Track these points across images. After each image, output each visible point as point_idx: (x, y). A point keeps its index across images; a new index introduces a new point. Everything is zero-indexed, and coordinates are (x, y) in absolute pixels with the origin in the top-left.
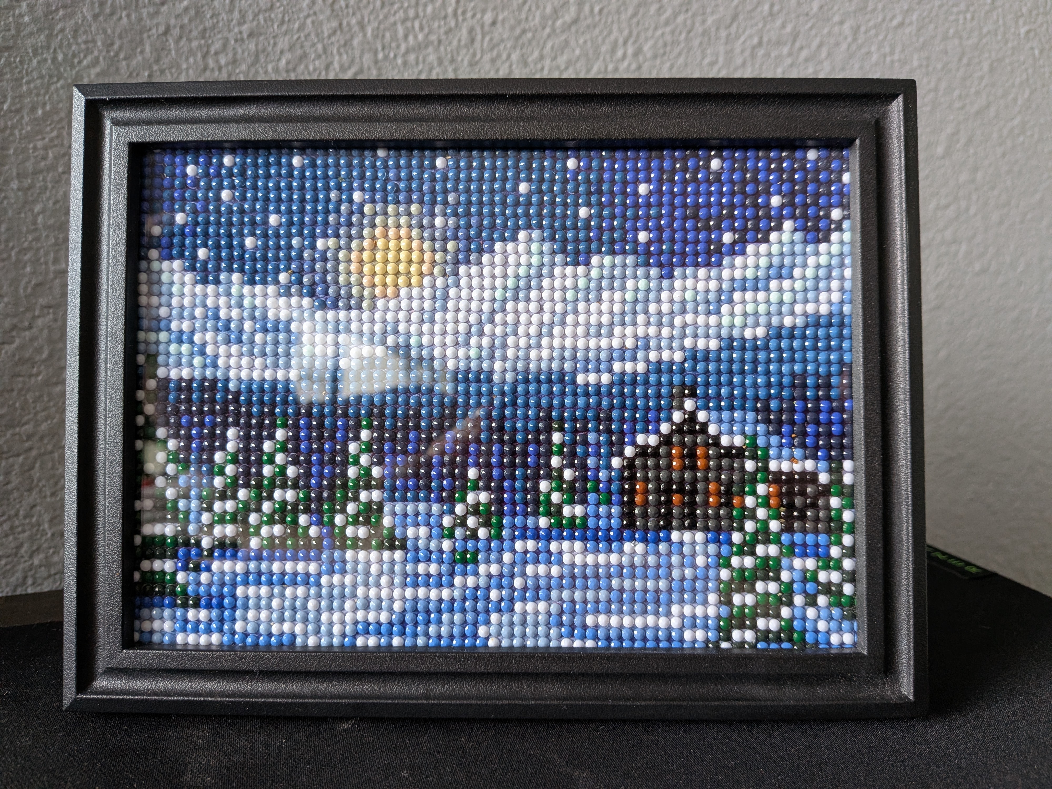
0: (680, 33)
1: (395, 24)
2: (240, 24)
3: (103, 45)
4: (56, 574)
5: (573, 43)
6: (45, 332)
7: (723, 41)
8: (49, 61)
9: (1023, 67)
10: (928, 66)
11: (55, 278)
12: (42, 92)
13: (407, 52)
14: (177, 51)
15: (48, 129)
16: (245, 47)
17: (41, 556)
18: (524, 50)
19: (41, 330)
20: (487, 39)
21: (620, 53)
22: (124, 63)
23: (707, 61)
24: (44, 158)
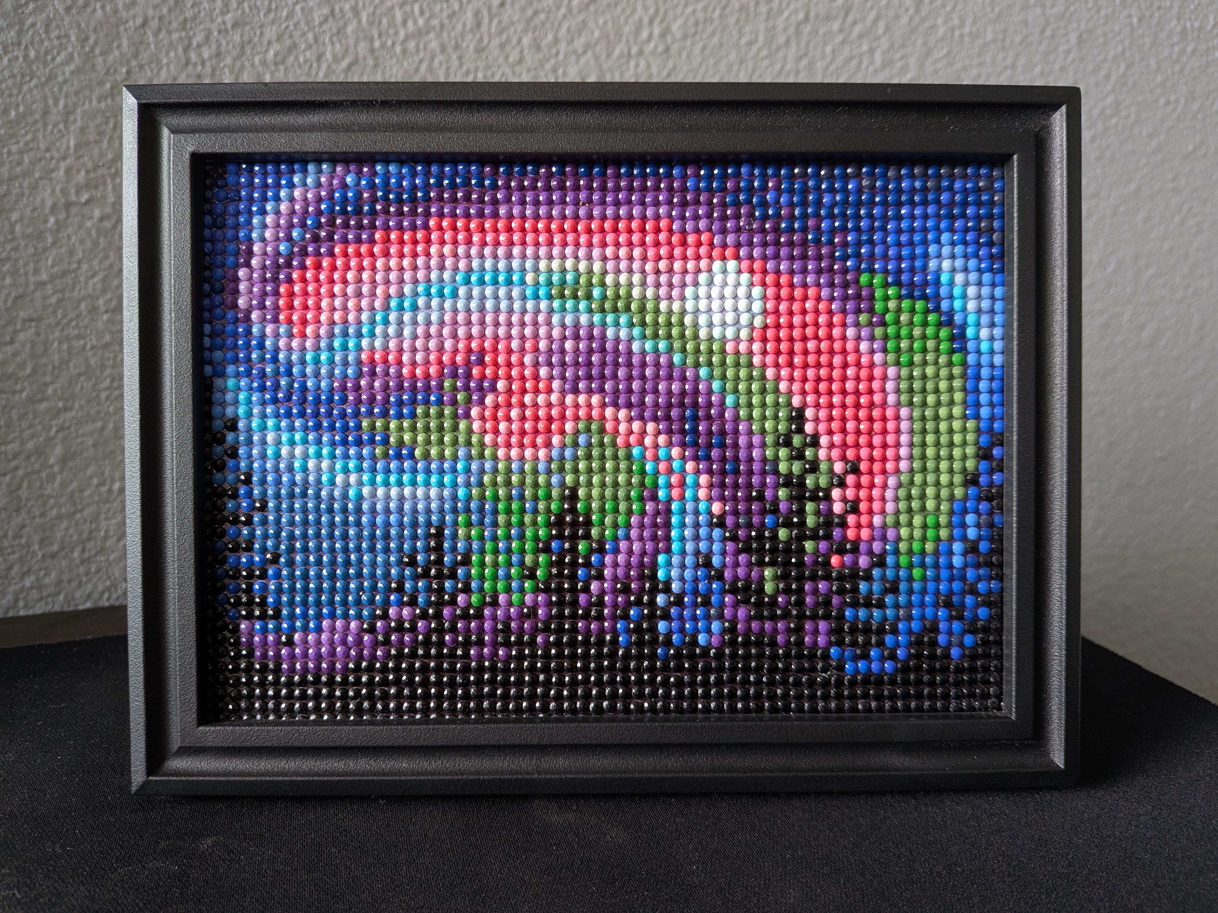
0: (714, 10)
1: (392, 8)
2: (223, 13)
3: (77, 40)
4: (48, 596)
5: (591, 24)
6: (28, 347)
7: (763, 17)
8: (21, 59)
9: (1118, 39)
10: (1004, 39)
11: (36, 290)
12: (15, 92)
13: (406, 39)
14: (157, 44)
15: (23, 131)
16: (229, 38)
17: (33, 578)
18: (537, 34)
19: (23, 345)
20: (495, 22)
21: (645, 34)
22: (100, 59)
23: (744, 41)
24: (20, 163)
